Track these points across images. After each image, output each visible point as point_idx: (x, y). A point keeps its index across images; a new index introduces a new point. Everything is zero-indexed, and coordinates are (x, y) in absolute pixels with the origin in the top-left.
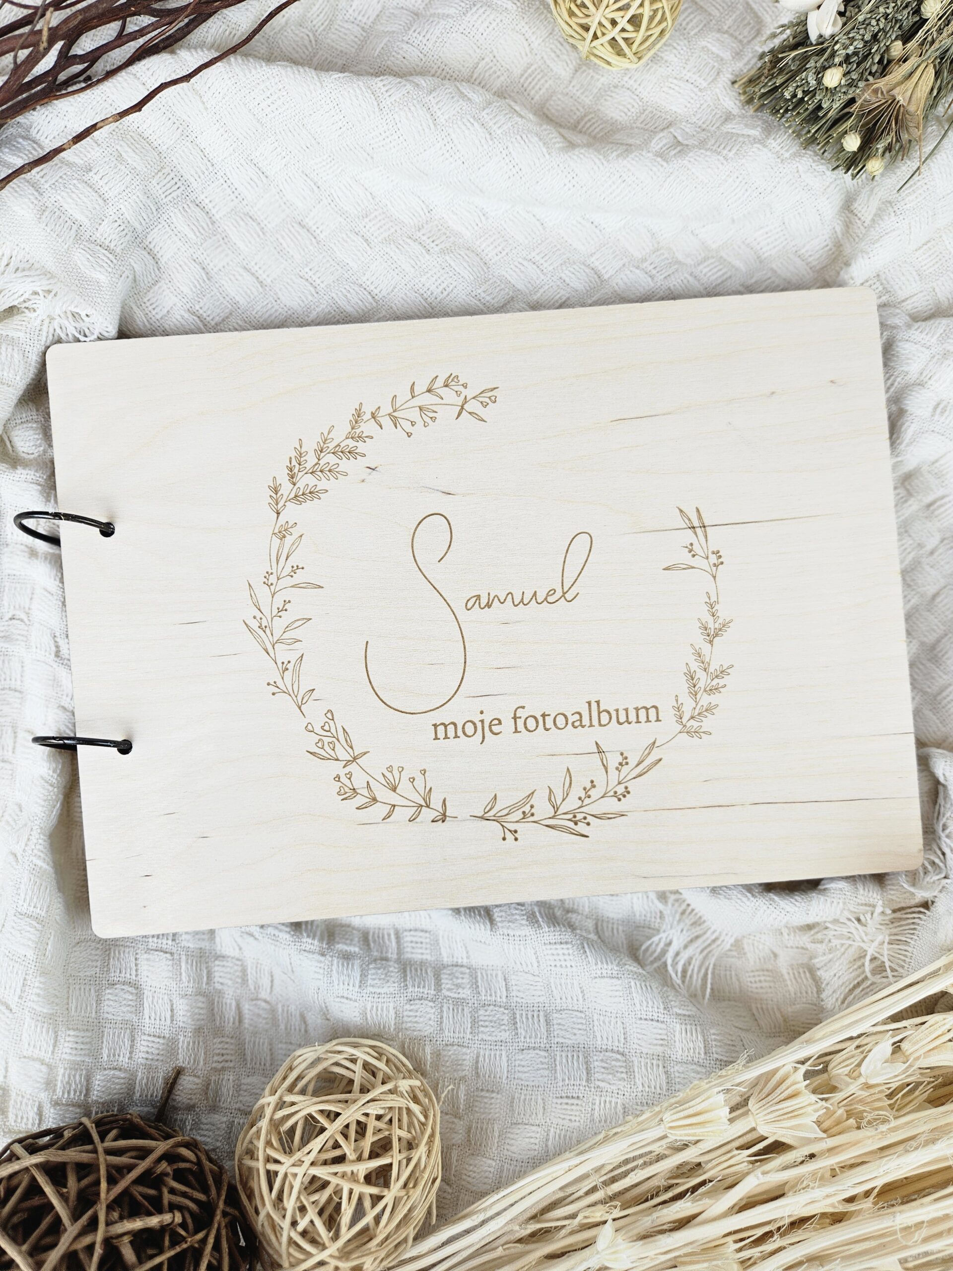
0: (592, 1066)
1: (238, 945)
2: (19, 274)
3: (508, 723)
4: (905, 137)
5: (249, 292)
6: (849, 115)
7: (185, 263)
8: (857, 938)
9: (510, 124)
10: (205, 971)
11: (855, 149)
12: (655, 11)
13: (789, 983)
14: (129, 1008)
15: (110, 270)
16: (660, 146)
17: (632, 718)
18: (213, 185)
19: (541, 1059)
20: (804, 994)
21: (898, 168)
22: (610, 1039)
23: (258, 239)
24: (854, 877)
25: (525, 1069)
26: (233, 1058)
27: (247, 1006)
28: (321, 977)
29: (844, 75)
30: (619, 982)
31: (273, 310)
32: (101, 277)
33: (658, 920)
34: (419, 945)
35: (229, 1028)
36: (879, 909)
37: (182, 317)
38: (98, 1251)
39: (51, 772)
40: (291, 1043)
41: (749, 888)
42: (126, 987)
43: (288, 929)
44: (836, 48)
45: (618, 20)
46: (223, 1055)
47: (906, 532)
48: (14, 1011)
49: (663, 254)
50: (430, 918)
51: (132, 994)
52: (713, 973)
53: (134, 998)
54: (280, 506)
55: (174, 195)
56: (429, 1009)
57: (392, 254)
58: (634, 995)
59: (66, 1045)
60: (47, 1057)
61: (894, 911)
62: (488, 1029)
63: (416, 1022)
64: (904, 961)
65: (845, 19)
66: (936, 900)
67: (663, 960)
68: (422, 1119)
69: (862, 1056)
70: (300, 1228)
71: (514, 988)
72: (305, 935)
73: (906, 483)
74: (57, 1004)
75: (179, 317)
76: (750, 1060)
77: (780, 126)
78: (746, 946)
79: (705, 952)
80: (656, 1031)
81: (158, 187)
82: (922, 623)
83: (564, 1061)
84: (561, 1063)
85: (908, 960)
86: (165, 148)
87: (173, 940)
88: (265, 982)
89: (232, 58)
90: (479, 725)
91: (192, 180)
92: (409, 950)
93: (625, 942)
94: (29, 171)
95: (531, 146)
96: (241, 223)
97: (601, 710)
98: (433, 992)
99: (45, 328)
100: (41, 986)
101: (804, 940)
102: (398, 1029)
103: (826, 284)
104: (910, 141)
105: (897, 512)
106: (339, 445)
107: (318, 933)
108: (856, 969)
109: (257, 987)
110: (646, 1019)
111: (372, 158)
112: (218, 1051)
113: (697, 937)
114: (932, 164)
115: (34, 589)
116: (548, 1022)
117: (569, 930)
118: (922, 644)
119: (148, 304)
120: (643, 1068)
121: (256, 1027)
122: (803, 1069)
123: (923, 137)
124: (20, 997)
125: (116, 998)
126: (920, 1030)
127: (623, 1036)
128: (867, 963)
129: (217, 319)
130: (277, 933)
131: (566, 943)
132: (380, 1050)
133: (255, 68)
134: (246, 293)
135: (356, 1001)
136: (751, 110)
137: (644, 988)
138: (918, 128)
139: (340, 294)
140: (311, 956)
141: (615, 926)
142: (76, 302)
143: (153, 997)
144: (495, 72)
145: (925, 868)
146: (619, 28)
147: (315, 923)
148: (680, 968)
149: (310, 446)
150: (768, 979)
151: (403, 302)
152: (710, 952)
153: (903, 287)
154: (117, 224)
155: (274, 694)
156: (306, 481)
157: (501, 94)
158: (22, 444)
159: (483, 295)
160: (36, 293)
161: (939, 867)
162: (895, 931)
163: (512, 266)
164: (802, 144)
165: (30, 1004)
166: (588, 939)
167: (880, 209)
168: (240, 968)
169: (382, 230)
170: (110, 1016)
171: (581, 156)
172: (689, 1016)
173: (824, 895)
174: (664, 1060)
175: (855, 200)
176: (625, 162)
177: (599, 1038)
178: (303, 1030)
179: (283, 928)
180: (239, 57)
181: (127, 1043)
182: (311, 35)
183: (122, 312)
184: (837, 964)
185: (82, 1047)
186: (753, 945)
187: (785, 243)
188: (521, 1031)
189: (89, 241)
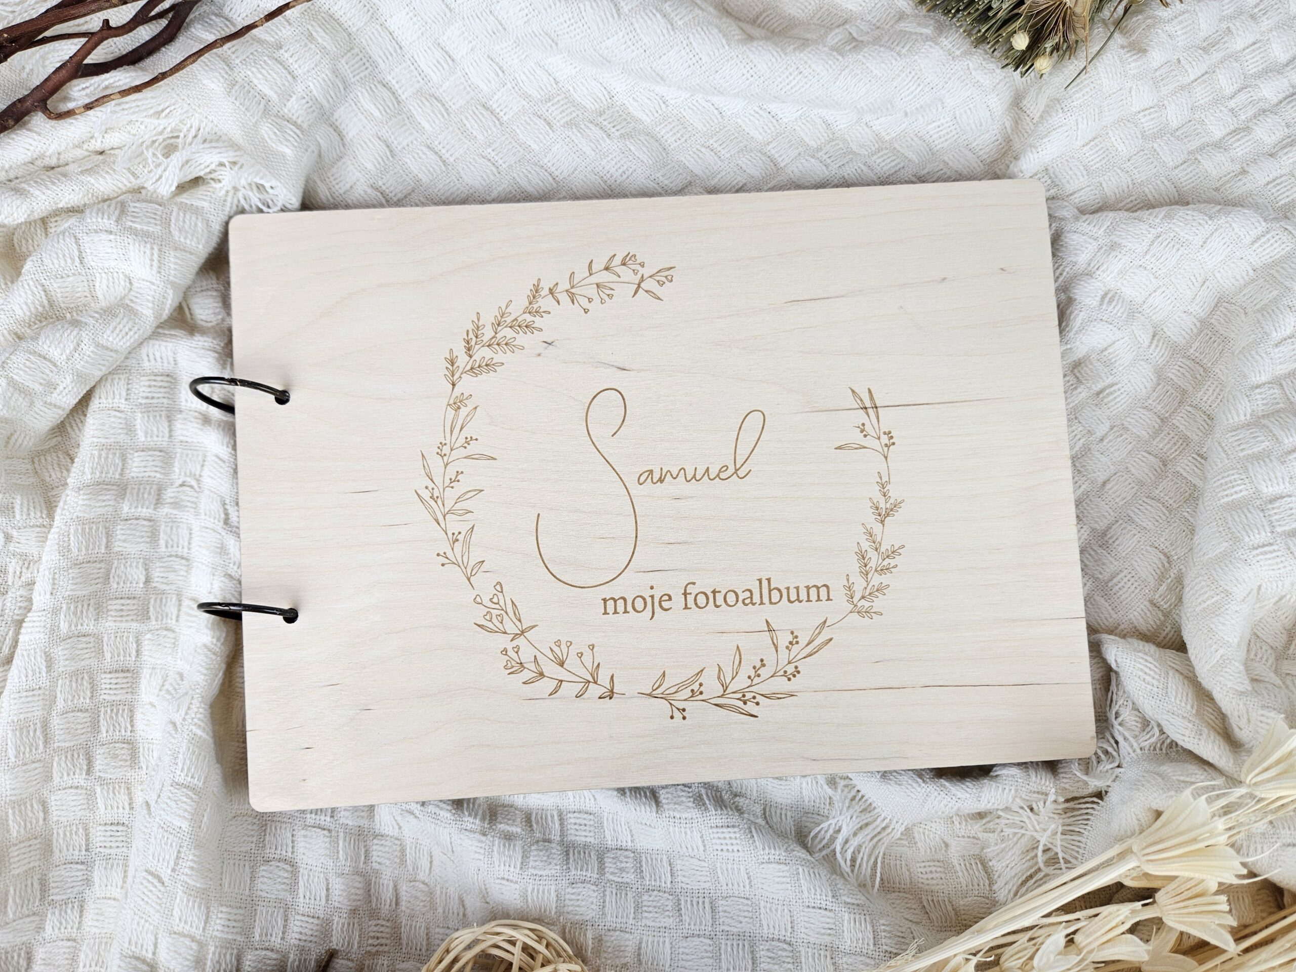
0: (758, 956)
1: (398, 824)
2: (207, 145)
3: (678, 600)
4: (1072, 37)
5: (431, 170)
6: (1018, 16)
7: (370, 140)
8: (1029, 826)
9: (690, 16)
10: (363, 850)
11: (1024, 48)
13: (960, 874)
14: (283, 886)
15: (296, 144)
16: (836, 41)
17: (803, 596)
18: (400, 67)
19: (705, 947)
20: (976, 887)
21: (1066, 67)
22: (777, 927)
23: (442, 120)
24: (1025, 763)
25: (689, 957)
26: (388, 942)
27: (404, 888)
28: (482, 857)
30: (787, 868)
31: (455, 188)
32: (288, 151)
33: (828, 807)
34: (583, 827)
35: (385, 909)
36: (1052, 798)
37: (365, 192)
39: (215, 641)
40: (448, 928)
41: (920, 773)
42: (281, 864)
43: (449, 808)
46: (378, 938)
47: (1076, 418)
48: (166, 884)
49: (838, 145)
50: (595, 799)
51: (287, 871)
52: (883, 863)
53: (290, 876)
54: (456, 377)
55: (362, 75)
56: (591, 893)
57: (574, 138)
58: (802, 881)
59: (218, 921)
60: (198, 933)
61: (1067, 801)
62: (651, 915)
63: (578, 906)
64: (1078, 852)
66: (1110, 789)
67: (832, 848)
69: (1034, 949)
71: (679, 873)
72: (466, 813)
73: (1076, 371)
74: (211, 879)
75: (362, 193)
76: (920, 950)
77: (951, 25)
78: (916, 835)
79: (875, 840)
80: (823, 919)
81: (347, 67)
82: (1092, 509)
83: (729, 949)
84: (726, 951)
85: (1081, 851)
86: (354, 29)
87: (332, 817)
88: (424, 863)
90: (649, 600)
91: (380, 61)
92: (572, 832)
93: (793, 828)
94: (222, 46)
95: (711, 37)
96: (427, 104)
97: (772, 587)
98: (595, 876)
99: (229, 199)
100: (195, 859)
101: (976, 828)
102: (559, 913)
103: (996, 177)
104: (1077, 41)
105: (1066, 399)
106: (516, 319)
107: (480, 812)
108: (1029, 860)
109: (416, 868)
110: (814, 907)
111: (557, 44)
112: (372, 934)
113: (867, 825)
114: (1098, 64)
115: (205, 456)
116: (713, 910)
117: (736, 814)
118: (1093, 530)
119: (332, 179)
120: (810, 959)
121: (413, 910)
122: (974, 960)
123: (1089, 39)
124: (173, 870)
125: (270, 875)
126: (1093, 922)
127: (790, 925)
128: (1040, 853)
129: (400, 195)
130: (437, 811)
131: (733, 826)
132: (540, 934)
134: (429, 171)
135: (516, 883)
136: (923, 10)
137: (812, 875)
138: (1084, 28)
139: (521, 174)
140: (473, 835)
141: (783, 812)
142: (261, 174)
143: (309, 875)
145: (1098, 757)
147: (478, 802)
148: (849, 857)
149: (488, 319)
150: (939, 869)
151: (582, 183)
152: (880, 840)
153: (1071, 181)
154: (304, 101)
155: (443, 565)
156: (482, 354)
158: (201, 311)
159: (661, 179)
160: (222, 164)
161: (1113, 757)
162: (1068, 821)
163: (691, 153)
164: (973, 42)
165: (183, 877)
166: (756, 823)
167: (1048, 106)
168: (398, 849)
169: (564, 114)
170: (264, 894)
171: (760, 48)
172: (858, 905)
173: (996, 782)
174: (832, 951)
175: (1024, 97)
176: (802, 55)
177: (765, 927)
178: (461, 914)
179: (444, 806)
181: (280, 923)
183: (306, 186)
184: (1010, 854)
185: (235, 924)
186: (924, 834)
187: (956, 136)
188: (686, 918)
189: (277, 116)
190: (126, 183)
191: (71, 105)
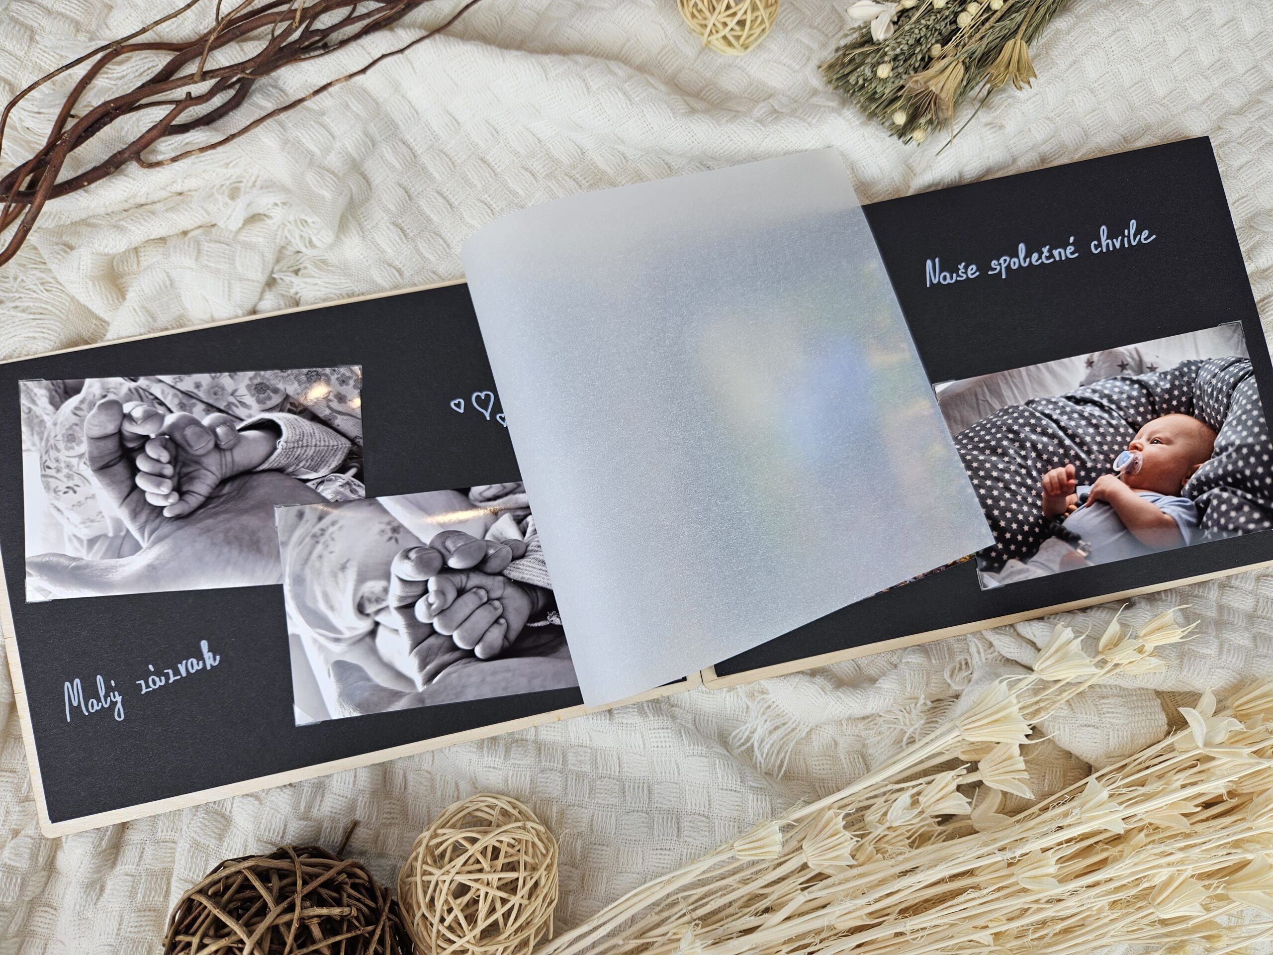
0: (682, 826)
2: (263, 190)
4: (942, 115)
5: (440, 211)
6: (900, 97)
7: (392, 186)
9: (645, 93)
11: (903, 123)
12: (757, 17)
13: (845, 766)
15: (334, 189)
16: (761, 113)
18: (416, 128)
19: (642, 819)
21: (939, 136)
22: (698, 804)
23: (449, 171)
25: (629, 826)
26: (398, 816)
27: (412, 776)
29: (893, 69)
30: (707, 760)
32: (327, 195)
33: (745, 714)
34: (552, 729)
35: (396, 792)
37: (388, 228)
38: (295, 925)
44: (886, 49)
45: (729, 23)
46: (391, 813)
52: (789, 758)
55: (386, 134)
56: (556, 778)
57: (552, 187)
58: (717, 770)
62: (602, 795)
63: (547, 789)
65: (897, 27)
66: (963, 691)
67: (749, 744)
68: (544, 851)
69: (888, 807)
70: (446, 924)
71: (626, 764)
75: (385, 229)
77: (850, 102)
78: (813, 736)
79: (785, 740)
80: (733, 799)
81: (375, 129)
83: (661, 821)
86: (382, 100)
89: (437, 36)
91: (401, 124)
93: (717, 733)
94: (278, 115)
95: (661, 111)
96: (438, 158)
98: (559, 765)
99: (279, 233)
101: (859, 729)
102: (532, 793)
104: (947, 117)
108: (898, 748)
109: (421, 760)
110: (726, 790)
112: (387, 810)
113: (778, 727)
116: (650, 792)
117: (670, 720)
119: (361, 216)
120: (723, 828)
121: (418, 793)
127: (708, 803)
128: (905, 740)
129: (415, 231)
131: (667, 729)
133: (454, 46)
135: (500, 770)
136: (830, 88)
137: (726, 767)
138: (950, 109)
141: (709, 720)
142: (306, 212)
144: (638, 51)
146: (729, 28)
148: (764, 752)
150: (829, 762)
154: (341, 156)
157: (641, 68)
160: (276, 204)
162: (930, 716)
164: (867, 116)
166: (685, 728)
169: (545, 168)
171: (700, 120)
172: (761, 788)
173: (879, 694)
174: (739, 822)
176: (733, 125)
177: (689, 804)
178: (455, 792)
180: (442, 36)
181: (318, 799)
182: (498, 18)
184: (884, 744)
186: (819, 735)
188: (628, 798)
189: (319, 167)
190: (200, 217)
191: (160, 158)
